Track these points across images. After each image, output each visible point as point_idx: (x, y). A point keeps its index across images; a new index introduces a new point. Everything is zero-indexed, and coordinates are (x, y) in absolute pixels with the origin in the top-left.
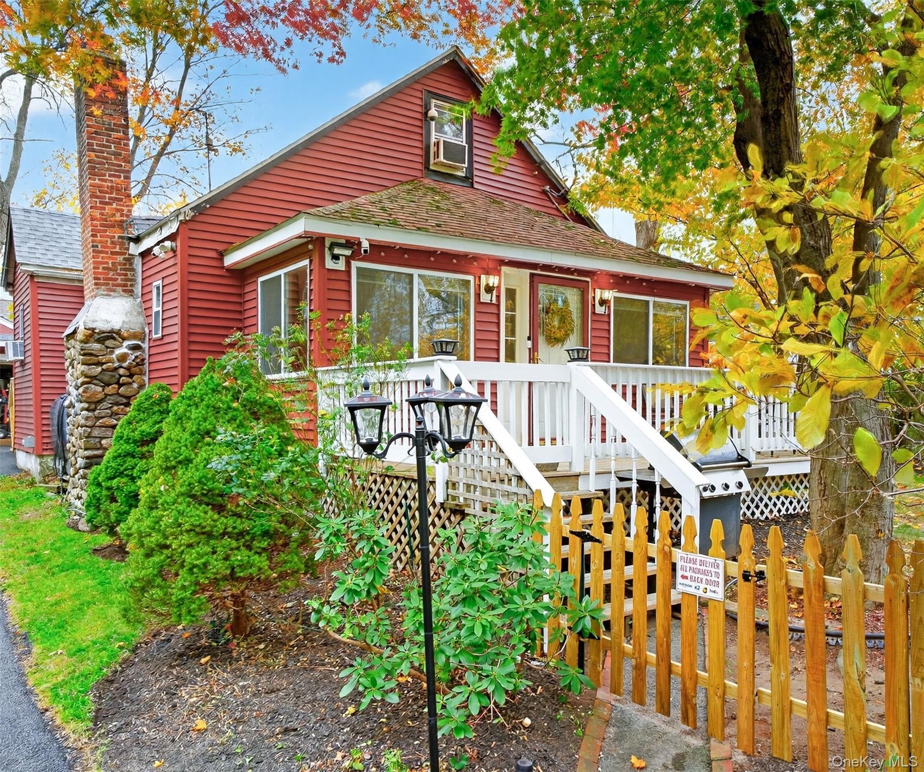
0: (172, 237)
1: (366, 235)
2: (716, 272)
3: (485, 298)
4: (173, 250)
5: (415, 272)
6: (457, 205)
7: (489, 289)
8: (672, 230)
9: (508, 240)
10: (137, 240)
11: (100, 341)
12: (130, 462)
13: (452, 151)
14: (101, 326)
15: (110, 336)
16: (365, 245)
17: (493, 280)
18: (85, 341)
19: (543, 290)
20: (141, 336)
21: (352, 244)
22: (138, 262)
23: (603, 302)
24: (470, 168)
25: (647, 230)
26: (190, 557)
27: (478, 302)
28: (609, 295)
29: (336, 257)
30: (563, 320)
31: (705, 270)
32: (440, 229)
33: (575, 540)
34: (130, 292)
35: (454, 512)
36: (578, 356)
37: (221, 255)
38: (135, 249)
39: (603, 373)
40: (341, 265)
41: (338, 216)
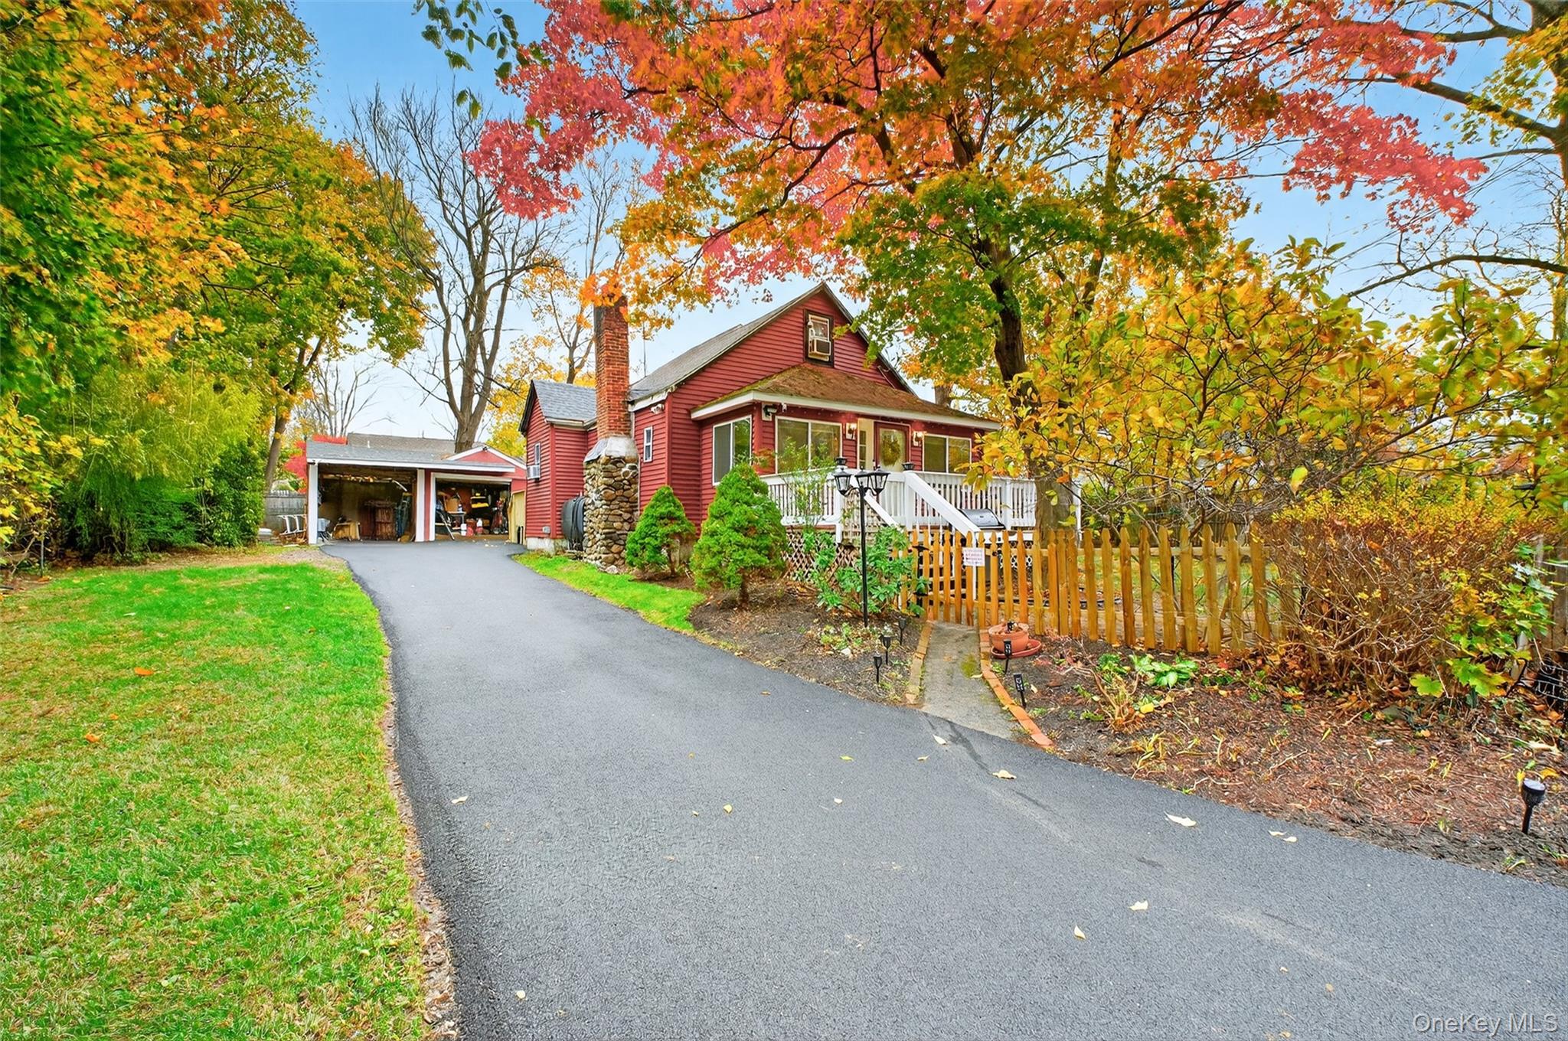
0: (662, 402)
1: (785, 401)
2: (989, 420)
3: (849, 436)
4: (663, 410)
5: (810, 422)
6: (829, 380)
7: (851, 431)
8: (957, 391)
9: (862, 402)
10: (633, 403)
11: (614, 463)
12: (654, 529)
13: (822, 346)
14: (615, 455)
15: (618, 461)
16: (785, 407)
17: (853, 426)
18: (606, 464)
19: (882, 431)
20: (635, 460)
21: (777, 406)
22: (633, 417)
23: (918, 439)
24: (832, 357)
25: (943, 393)
26: (736, 556)
27: (845, 439)
28: (920, 434)
29: (767, 414)
30: (893, 450)
31: (982, 419)
32: (824, 397)
33: (915, 551)
34: (628, 434)
35: (846, 547)
36: (908, 467)
37: (689, 413)
38: (632, 409)
39: (923, 476)
40: (770, 418)
41: (767, 391)
